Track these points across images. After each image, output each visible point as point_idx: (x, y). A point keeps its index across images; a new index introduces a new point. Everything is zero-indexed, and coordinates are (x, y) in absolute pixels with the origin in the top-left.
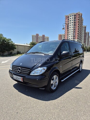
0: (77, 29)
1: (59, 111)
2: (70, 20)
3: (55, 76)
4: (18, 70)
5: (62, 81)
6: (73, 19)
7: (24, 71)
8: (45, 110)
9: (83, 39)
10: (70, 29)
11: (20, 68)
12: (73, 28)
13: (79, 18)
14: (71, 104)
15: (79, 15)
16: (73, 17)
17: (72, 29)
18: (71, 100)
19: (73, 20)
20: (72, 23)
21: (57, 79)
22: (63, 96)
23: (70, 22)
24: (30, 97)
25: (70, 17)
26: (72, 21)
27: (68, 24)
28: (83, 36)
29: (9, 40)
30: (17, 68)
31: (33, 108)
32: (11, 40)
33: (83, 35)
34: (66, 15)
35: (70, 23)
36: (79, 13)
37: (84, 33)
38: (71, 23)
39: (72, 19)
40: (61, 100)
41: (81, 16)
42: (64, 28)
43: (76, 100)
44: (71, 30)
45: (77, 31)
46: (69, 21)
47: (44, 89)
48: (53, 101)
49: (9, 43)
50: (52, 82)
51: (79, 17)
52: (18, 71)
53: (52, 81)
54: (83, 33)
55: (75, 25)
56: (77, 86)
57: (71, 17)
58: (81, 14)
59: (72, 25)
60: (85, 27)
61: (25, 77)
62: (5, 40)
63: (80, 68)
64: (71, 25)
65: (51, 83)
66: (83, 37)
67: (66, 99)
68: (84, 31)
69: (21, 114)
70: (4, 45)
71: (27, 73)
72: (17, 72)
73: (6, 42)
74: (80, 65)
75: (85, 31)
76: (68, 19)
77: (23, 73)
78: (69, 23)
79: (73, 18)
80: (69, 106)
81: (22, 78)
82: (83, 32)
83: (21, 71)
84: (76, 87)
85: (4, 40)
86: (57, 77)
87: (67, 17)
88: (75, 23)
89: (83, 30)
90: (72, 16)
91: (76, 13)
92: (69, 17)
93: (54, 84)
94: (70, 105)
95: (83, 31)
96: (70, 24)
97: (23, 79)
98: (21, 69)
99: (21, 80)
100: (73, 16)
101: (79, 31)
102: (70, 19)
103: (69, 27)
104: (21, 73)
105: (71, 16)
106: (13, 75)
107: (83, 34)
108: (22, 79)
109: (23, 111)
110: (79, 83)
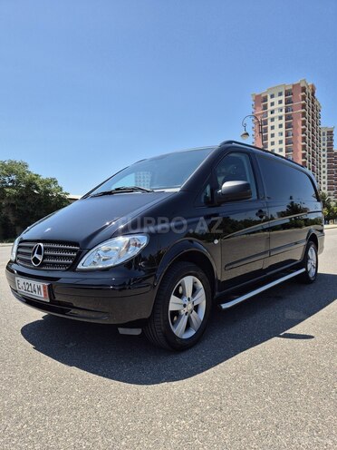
0: (300, 139)
1: (190, 425)
2: (270, 108)
3: (188, 281)
4: (36, 255)
5: (225, 306)
6: (283, 105)
7: (55, 257)
8: (127, 422)
9: (326, 175)
10: (272, 140)
11: (42, 245)
12: (283, 138)
13: (304, 110)
14: (254, 399)
15: (304, 90)
16: (283, 98)
17: (281, 142)
18: (258, 382)
19: (284, 110)
20: (280, 118)
21: (201, 294)
22: (222, 364)
23: (273, 116)
24: (75, 370)
25: (270, 101)
26: (277, 114)
27: (266, 123)
28: (323, 164)
29: (48, 184)
30: (31, 248)
31: (74, 412)
32: (55, 182)
33: (324, 161)
34: (257, 94)
35: (272, 120)
36: (302, 85)
37: (325, 153)
38: (276, 120)
39: (277, 105)
40: (211, 382)
41: (313, 94)
42: (247, 134)
43: (280, 380)
44: (277, 143)
45: (300, 148)
46: (269, 113)
47: (137, 332)
48: (174, 383)
49: (47, 192)
50: (174, 303)
51: (304, 98)
52: (36, 260)
53: (173, 299)
54: (322, 153)
55: (292, 127)
56: (290, 331)
57: (276, 100)
58: (313, 86)
59: (281, 126)
60: (330, 133)
61: (58, 279)
62: (34, 184)
63: (309, 266)
64: (277, 127)
65: (172, 307)
66: (324, 166)
67: (234, 379)
68: (325, 147)
69: (12, 436)
70: (29, 199)
71: (68, 265)
72: (29, 262)
73: (37, 188)
74: (309, 253)
75: (330, 145)
76: (265, 107)
77: (54, 264)
78: (269, 121)
79: (280, 102)
80: (243, 403)
81: (44, 287)
82: (324, 150)
83: (45, 257)
84: (287, 332)
85: (31, 184)
86: (200, 285)
87: (261, 101)
88: (288, 118)
89: (324, 145)
90: (276, 94)
91: (294, 86)
92: (265, 99)
93: (183, 312)
94: (249, 403)
95: (322, 147)
96: (270, 124)
97: (51, 290)
98: (45, 249)
99: (43, 296)
100: (280, 94)
101: (307, 139)
102: (269, 105)
103: (270, 132)
104: (43, 264)
105: (272, 96)
106: (17, 278)
107: (323, 158)
108: (44, 291)
109: (27, 423)
110: (301, 317)
